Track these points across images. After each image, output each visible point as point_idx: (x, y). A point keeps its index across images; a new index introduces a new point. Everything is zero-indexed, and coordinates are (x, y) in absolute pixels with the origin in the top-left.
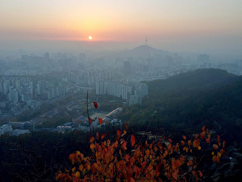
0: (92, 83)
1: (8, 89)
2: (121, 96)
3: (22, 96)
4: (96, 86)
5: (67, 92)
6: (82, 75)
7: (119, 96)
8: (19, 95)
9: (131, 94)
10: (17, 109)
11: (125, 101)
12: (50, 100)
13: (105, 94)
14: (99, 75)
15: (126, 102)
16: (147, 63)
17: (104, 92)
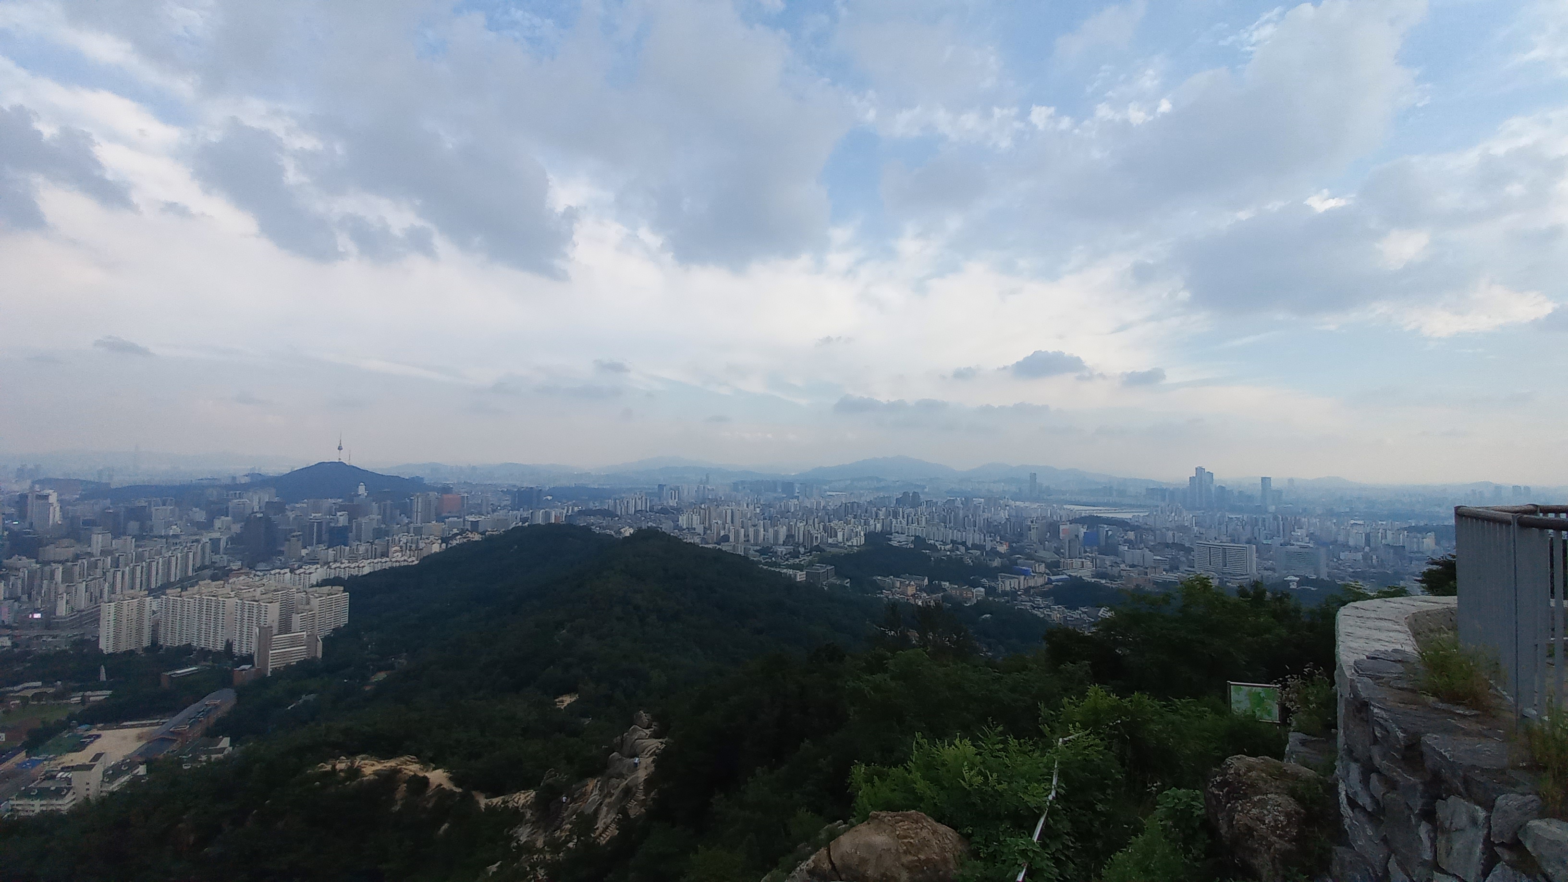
2: (229, 645)
4: (99, 620)
6: (23, 580)
7: (220, 647)
9: (275, 631)
11: (248, 659)
13: (146, 649)
14: (119, 574)
15: (253, 665)
16: (342, 519)
17: (140, 641)
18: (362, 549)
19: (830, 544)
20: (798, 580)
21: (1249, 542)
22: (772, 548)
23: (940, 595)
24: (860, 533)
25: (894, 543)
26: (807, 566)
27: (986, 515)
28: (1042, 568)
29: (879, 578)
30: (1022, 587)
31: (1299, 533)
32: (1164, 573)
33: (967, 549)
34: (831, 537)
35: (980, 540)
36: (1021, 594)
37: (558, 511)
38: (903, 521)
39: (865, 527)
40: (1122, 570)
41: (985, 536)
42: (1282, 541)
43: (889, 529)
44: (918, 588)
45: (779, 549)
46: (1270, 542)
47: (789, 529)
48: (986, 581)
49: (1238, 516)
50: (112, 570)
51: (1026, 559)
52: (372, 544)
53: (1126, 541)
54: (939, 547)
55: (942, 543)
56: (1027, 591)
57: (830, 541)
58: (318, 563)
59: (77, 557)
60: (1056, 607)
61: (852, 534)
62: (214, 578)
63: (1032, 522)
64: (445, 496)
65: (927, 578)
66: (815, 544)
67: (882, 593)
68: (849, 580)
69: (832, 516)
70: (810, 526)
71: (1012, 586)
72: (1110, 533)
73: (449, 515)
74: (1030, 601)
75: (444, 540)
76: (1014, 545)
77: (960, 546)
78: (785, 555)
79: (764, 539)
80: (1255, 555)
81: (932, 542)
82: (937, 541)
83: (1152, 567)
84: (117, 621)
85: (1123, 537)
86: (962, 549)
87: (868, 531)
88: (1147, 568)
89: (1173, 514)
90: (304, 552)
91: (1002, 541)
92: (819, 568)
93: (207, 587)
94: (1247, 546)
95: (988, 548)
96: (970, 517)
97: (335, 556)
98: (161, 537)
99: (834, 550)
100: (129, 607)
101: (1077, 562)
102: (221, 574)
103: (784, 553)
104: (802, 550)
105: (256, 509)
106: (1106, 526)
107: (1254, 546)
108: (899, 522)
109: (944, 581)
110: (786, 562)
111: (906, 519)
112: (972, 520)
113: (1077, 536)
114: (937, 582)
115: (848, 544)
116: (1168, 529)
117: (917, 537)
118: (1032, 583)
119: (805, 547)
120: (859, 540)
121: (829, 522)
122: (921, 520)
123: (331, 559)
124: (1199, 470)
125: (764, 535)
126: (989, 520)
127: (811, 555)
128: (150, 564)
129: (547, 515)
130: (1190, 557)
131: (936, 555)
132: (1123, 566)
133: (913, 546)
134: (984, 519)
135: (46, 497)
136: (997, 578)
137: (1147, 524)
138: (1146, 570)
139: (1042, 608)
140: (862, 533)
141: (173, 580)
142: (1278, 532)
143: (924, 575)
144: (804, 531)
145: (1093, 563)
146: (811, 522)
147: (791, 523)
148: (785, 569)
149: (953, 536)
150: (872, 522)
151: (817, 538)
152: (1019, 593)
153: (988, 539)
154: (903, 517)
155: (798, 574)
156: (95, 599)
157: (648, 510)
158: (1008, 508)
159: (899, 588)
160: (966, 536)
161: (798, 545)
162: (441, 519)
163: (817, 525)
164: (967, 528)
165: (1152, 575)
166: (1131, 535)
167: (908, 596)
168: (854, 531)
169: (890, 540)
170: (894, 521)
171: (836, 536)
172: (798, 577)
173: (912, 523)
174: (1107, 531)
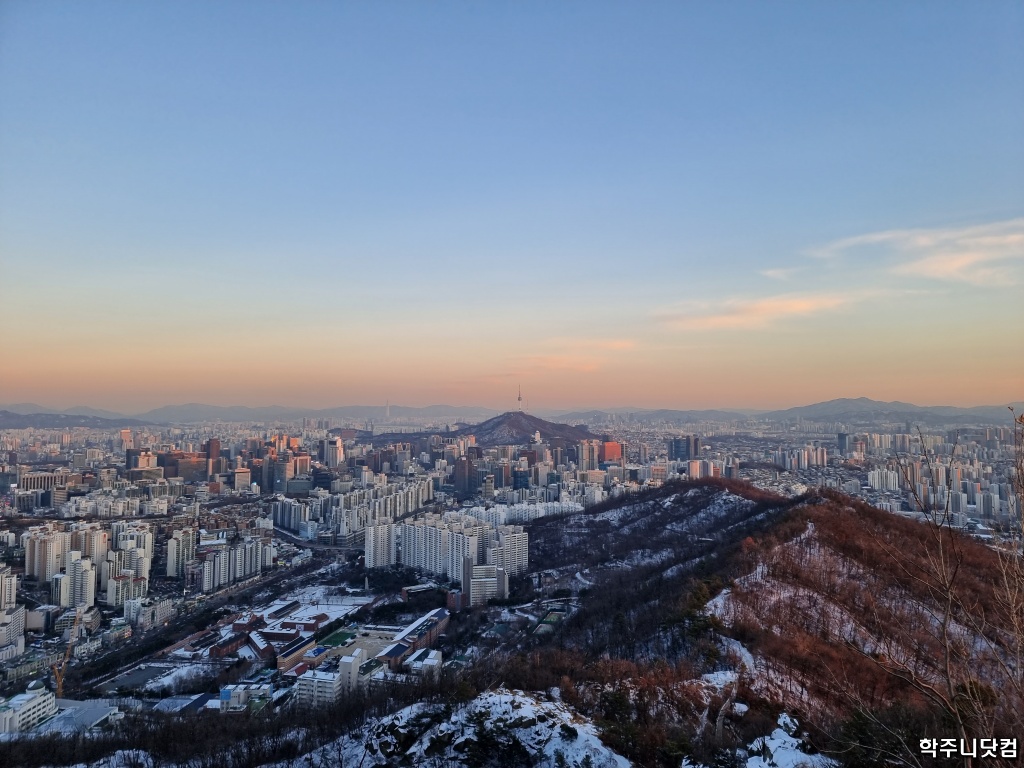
0: (354, 532)
1: (64, 562)
2: (445, 570)
3: (112, 585)
4: (364, 540)
5: (269, 562)
7: (439, 571)
8: (98, 582)
9: (475, 562)
10: (84, 632)
11: (456, 585)
12: (207, 594)
13: (392, 566)
14: (377, 504)
15: (461, 591)
16: (523, 464)
17: (389, 560)
18: (539, 492)
37: (718, 462)
50: (373, 500)
52: (547, 488)
58: (505, 503)
59: (353, 489)
62: (435, 512)
64: (606, 444)
73: (610, 462)
75: (607, 488)
84: (376, 541)
90: (496, 493)
93: (431, 518)
97: (519, 497)
98: (402, 475)
100: (383, 530)
102: (439, 509)
105: (462, 453)
123: (516, 499)
128: (396, 497)
129: (705, 467)
135: (334, 443)
141: (410, 510)
156: (363, 523)
157: (825, 464)
162: (603, 467)
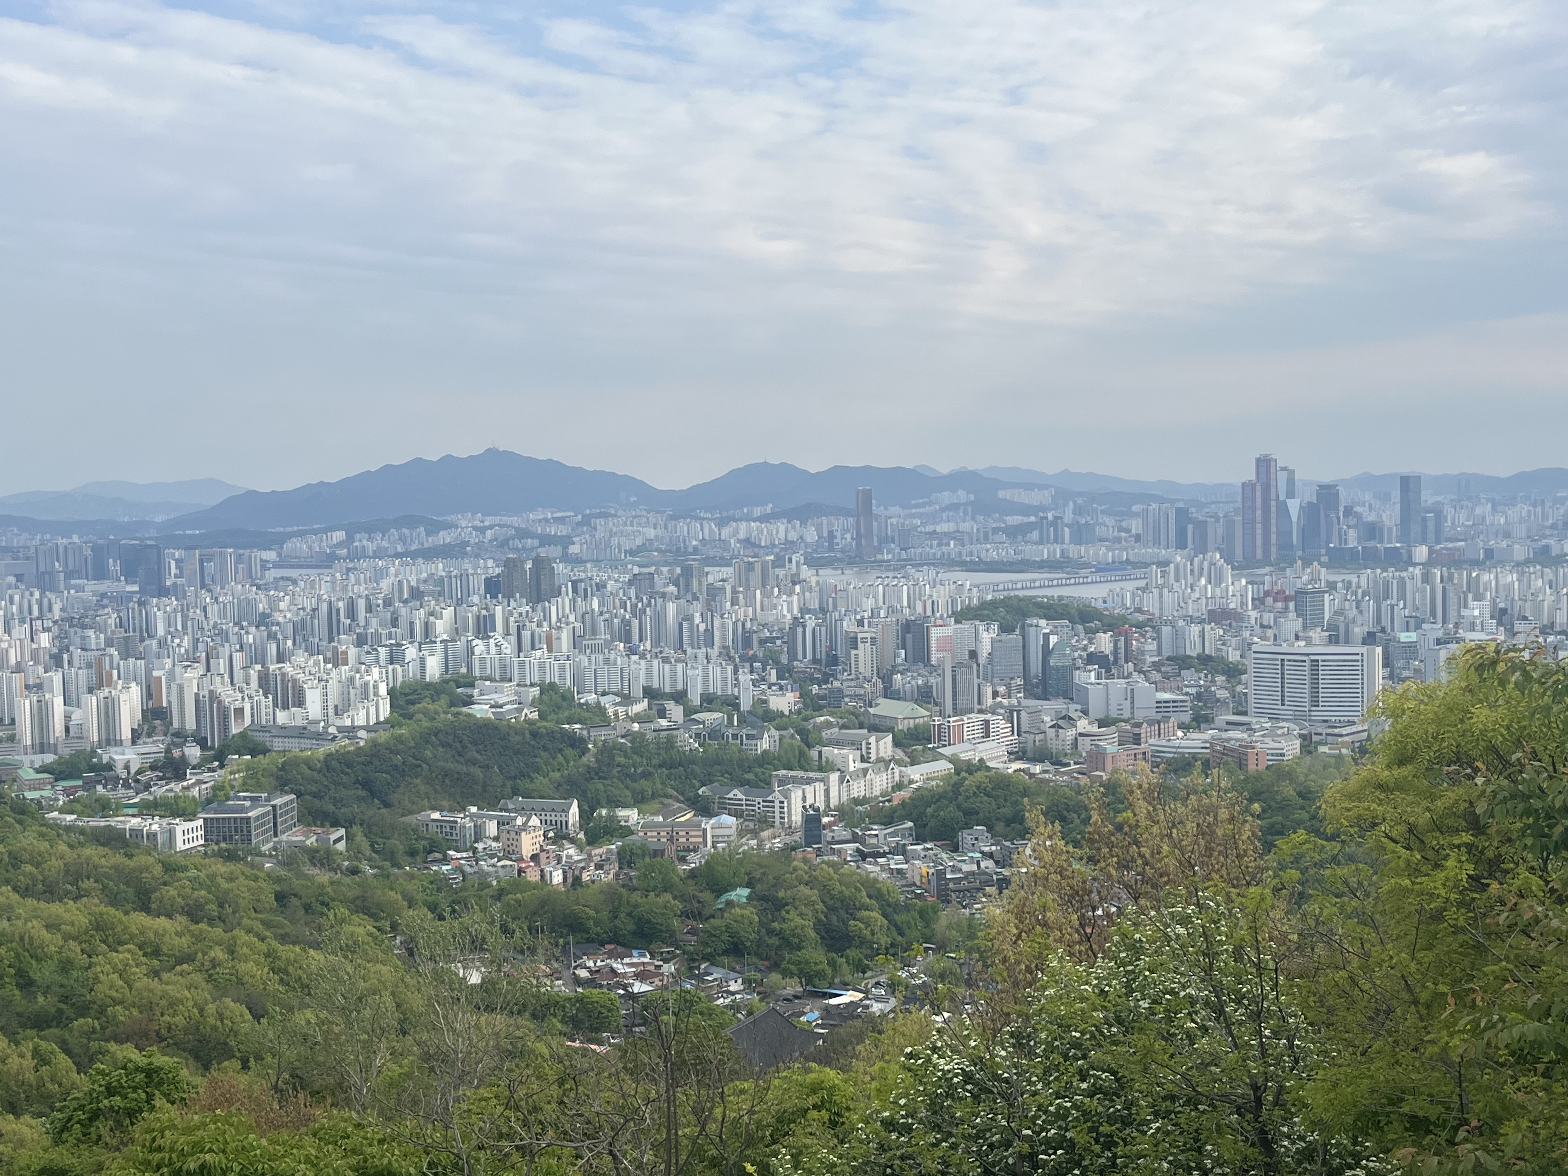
19: (283, 727)
20: (180, 846)
21: (1369, 639)
22: (93, 753)
23: (613, 847)
24: (375, 687)
25: (481, 711)
26: (209, 801)
27: (741, 612)
28: (884, 746)
29: (436, 815)
30: (834, 802)
31: (1476, 610)
32: (1180, 734)
33: (689, 712)
34: (285, 707)
35: (724, 680)
36: (831, 824)
38: (506, 645)
39: (390, 667)
40: (1081, 735)
41: (736, 671)
42: (1440, 634)
43: (464, 670)
44: (551, 834)
45: (116, 757)
46: (1412, 636)
47: (150, 691)
48: (740, 796)
49: (1348, 577)
51: (843, 727)
53: (1091, 659)
54: (610, 711)
55: (618, 699)
56: (844, 814)
57: (282, 717)
60: (919, 847)
61: (352, 691)
63: (860, 623)
65: (576, 802)
66: (235, 730)
67: (446, 860)
68: (342, 832)
69: (289, 643)
70: (218, 679)
71: (807, 804)
72: (1053, 639)
74: (855, 839)
76: (815, 689)
77: (670, 705)
78: (140, 772)
79: (67, 729)
80: (1380, 672)
81: (592, 698)
82: (604, 694)
83: (1151, 723)
85: (1085, 649)
86: (676, 712)
87: (400, 679)
88: (1139, 725)
89: (1203, 581)
91: (783, 682)
92: (248, 803)
94: (1363, 649)
95: (746, 704)
96: (697, 619)
99: (295, 747)
101: (971, 722)
103: (133, 771)
104: (193, 752)
106: (1043, 622)
107: (1379, 650)
108: (493, 649)
109: (625, 806)
110: (144, 795)
111: (513, 638)
112: (702, 627)
113: (973, 654)
114: (604, 812)
115: (339, 723)
116: (1192, 620)
117: (548, 689)
118: (858, 789)
119: (202, 743)
120: (372, 710)
121: (278, 662)
122: (559, 638)
124: (1264, 464)
125: (68, 717)
126: (748, 625)
127: (222, 766)
130: (1240, 688)
131: (602, 734)
132: (1083, 725)
133: (535, 716)
134: (735, 624)
136: (769, 784)
137: (1139, 610)
138: (1136, 730)
139: (884, 855)
140: (383, 689)
142: (1433, 614)
143: (567, 796)
144: (197, 695)
145: (1012, 723)
146: (222, 665)
147: (155, 673)
148: (133, 816)
149: (649, 673)
150: (411, 653)
151: (240, 712)
152: (825, 820)
153: (745, 677)
154: (507, 633)
155: (179, 831)
158: (797, 588)
159: (496, 839)
160: (685, 673)
161: (181, 736)
163: (238, 674)
164: (689, 651)
165: (1151, 741)
166: (1104, 642)
167: (521, 859)
168: (358, 683)
169: (469, 701)
170: (479, 646)
171: (300, 702)
172: (179, 838)
173: (533, 648)
174: (1046, 637)
